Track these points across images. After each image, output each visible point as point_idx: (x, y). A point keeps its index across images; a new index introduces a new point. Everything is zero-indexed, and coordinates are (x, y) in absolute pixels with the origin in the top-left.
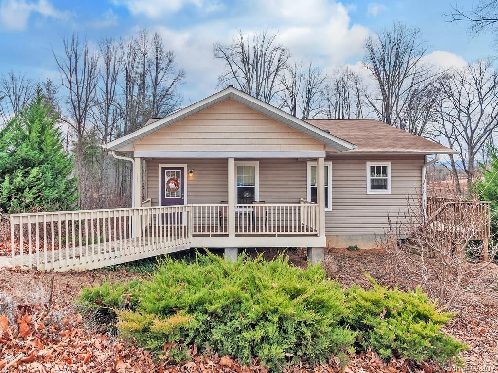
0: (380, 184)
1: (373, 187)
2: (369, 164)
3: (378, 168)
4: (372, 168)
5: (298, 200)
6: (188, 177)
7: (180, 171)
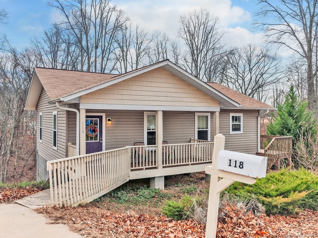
0: (237, 127)
1: (234, 130)
2: (232, 115)
3: (236, 117)
4: (233, 117)
5: (189, 139)
6: (106, 124)
7: (98, 119)
